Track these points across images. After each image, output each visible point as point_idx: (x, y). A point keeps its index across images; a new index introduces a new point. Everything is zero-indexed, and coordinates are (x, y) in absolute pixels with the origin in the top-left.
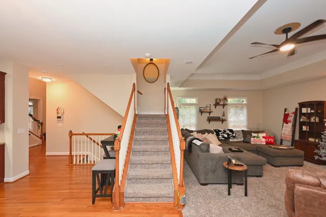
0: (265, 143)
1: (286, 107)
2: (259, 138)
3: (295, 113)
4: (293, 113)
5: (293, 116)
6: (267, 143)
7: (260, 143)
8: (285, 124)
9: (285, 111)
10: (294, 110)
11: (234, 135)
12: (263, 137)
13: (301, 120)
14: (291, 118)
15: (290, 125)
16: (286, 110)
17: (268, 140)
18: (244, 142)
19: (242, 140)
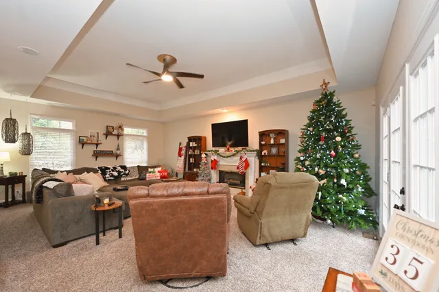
0: (159, 178)
1: (181, 141)
2: (155, 173)
5: (185, 150)
7: (155, 178)
8: (179, 158)
9: (180, 145)
10: (185, 145)
11: (127, 172)
12: (159, 172)
13: (190, 153)
14: (183, 152)
15: (183, 157)
17: (163, 174)
18: (139, 179)
19: (137, 177)
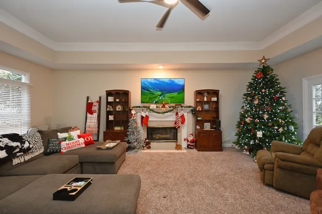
0: (84, 145)
1: (88, 95)
2: (72, 139)
3: (99, 102)
4: (97, 102)
5: (97, 106)
6: (87, 144)
7: (78, 147)
8: (89, 115)
9: (88, 100)
10: (98, 99)
11: (26, 145)
12: (79, 137)
13: (108, 110)
14: (95, 108)
15: (95, 115)
16: (88, 98)
17: (87, 139)
19: (42, 150)
